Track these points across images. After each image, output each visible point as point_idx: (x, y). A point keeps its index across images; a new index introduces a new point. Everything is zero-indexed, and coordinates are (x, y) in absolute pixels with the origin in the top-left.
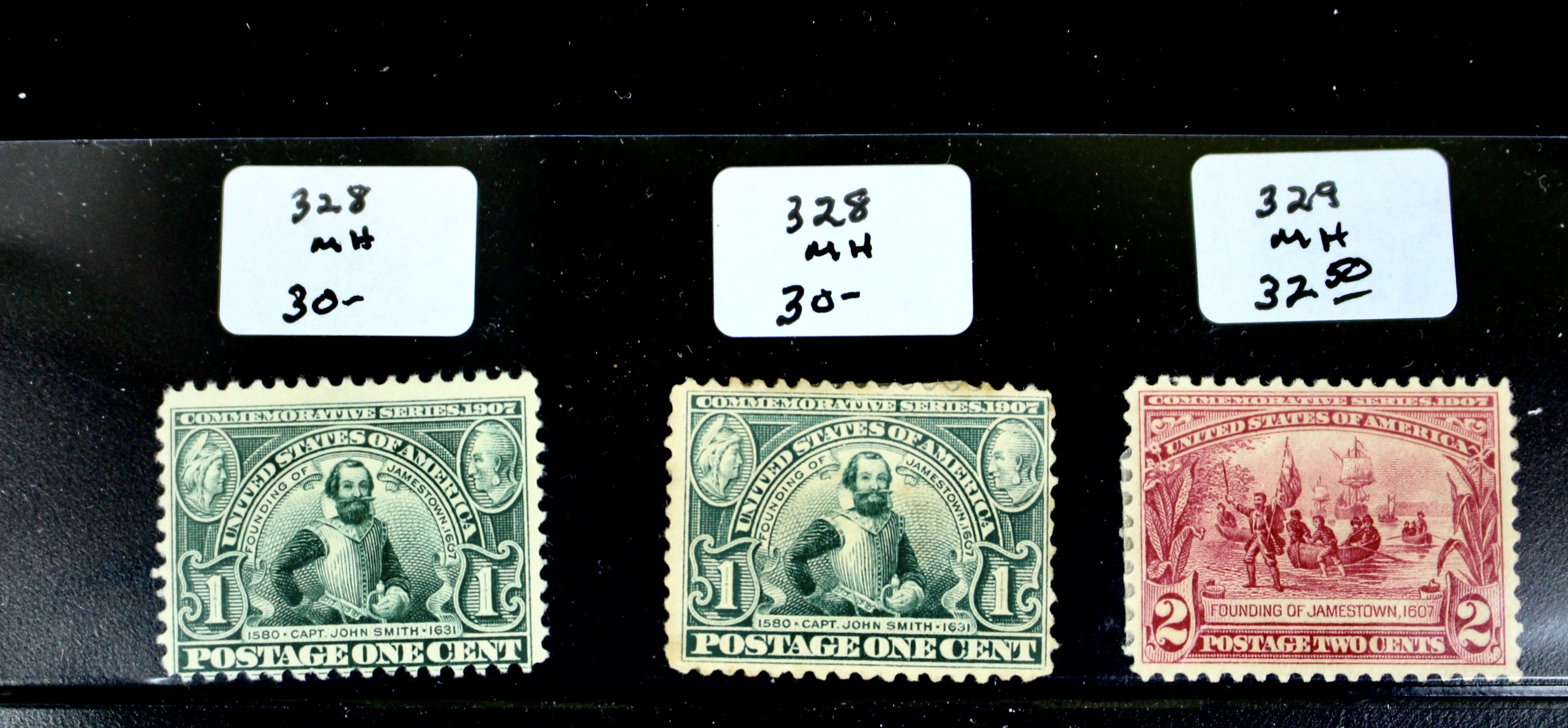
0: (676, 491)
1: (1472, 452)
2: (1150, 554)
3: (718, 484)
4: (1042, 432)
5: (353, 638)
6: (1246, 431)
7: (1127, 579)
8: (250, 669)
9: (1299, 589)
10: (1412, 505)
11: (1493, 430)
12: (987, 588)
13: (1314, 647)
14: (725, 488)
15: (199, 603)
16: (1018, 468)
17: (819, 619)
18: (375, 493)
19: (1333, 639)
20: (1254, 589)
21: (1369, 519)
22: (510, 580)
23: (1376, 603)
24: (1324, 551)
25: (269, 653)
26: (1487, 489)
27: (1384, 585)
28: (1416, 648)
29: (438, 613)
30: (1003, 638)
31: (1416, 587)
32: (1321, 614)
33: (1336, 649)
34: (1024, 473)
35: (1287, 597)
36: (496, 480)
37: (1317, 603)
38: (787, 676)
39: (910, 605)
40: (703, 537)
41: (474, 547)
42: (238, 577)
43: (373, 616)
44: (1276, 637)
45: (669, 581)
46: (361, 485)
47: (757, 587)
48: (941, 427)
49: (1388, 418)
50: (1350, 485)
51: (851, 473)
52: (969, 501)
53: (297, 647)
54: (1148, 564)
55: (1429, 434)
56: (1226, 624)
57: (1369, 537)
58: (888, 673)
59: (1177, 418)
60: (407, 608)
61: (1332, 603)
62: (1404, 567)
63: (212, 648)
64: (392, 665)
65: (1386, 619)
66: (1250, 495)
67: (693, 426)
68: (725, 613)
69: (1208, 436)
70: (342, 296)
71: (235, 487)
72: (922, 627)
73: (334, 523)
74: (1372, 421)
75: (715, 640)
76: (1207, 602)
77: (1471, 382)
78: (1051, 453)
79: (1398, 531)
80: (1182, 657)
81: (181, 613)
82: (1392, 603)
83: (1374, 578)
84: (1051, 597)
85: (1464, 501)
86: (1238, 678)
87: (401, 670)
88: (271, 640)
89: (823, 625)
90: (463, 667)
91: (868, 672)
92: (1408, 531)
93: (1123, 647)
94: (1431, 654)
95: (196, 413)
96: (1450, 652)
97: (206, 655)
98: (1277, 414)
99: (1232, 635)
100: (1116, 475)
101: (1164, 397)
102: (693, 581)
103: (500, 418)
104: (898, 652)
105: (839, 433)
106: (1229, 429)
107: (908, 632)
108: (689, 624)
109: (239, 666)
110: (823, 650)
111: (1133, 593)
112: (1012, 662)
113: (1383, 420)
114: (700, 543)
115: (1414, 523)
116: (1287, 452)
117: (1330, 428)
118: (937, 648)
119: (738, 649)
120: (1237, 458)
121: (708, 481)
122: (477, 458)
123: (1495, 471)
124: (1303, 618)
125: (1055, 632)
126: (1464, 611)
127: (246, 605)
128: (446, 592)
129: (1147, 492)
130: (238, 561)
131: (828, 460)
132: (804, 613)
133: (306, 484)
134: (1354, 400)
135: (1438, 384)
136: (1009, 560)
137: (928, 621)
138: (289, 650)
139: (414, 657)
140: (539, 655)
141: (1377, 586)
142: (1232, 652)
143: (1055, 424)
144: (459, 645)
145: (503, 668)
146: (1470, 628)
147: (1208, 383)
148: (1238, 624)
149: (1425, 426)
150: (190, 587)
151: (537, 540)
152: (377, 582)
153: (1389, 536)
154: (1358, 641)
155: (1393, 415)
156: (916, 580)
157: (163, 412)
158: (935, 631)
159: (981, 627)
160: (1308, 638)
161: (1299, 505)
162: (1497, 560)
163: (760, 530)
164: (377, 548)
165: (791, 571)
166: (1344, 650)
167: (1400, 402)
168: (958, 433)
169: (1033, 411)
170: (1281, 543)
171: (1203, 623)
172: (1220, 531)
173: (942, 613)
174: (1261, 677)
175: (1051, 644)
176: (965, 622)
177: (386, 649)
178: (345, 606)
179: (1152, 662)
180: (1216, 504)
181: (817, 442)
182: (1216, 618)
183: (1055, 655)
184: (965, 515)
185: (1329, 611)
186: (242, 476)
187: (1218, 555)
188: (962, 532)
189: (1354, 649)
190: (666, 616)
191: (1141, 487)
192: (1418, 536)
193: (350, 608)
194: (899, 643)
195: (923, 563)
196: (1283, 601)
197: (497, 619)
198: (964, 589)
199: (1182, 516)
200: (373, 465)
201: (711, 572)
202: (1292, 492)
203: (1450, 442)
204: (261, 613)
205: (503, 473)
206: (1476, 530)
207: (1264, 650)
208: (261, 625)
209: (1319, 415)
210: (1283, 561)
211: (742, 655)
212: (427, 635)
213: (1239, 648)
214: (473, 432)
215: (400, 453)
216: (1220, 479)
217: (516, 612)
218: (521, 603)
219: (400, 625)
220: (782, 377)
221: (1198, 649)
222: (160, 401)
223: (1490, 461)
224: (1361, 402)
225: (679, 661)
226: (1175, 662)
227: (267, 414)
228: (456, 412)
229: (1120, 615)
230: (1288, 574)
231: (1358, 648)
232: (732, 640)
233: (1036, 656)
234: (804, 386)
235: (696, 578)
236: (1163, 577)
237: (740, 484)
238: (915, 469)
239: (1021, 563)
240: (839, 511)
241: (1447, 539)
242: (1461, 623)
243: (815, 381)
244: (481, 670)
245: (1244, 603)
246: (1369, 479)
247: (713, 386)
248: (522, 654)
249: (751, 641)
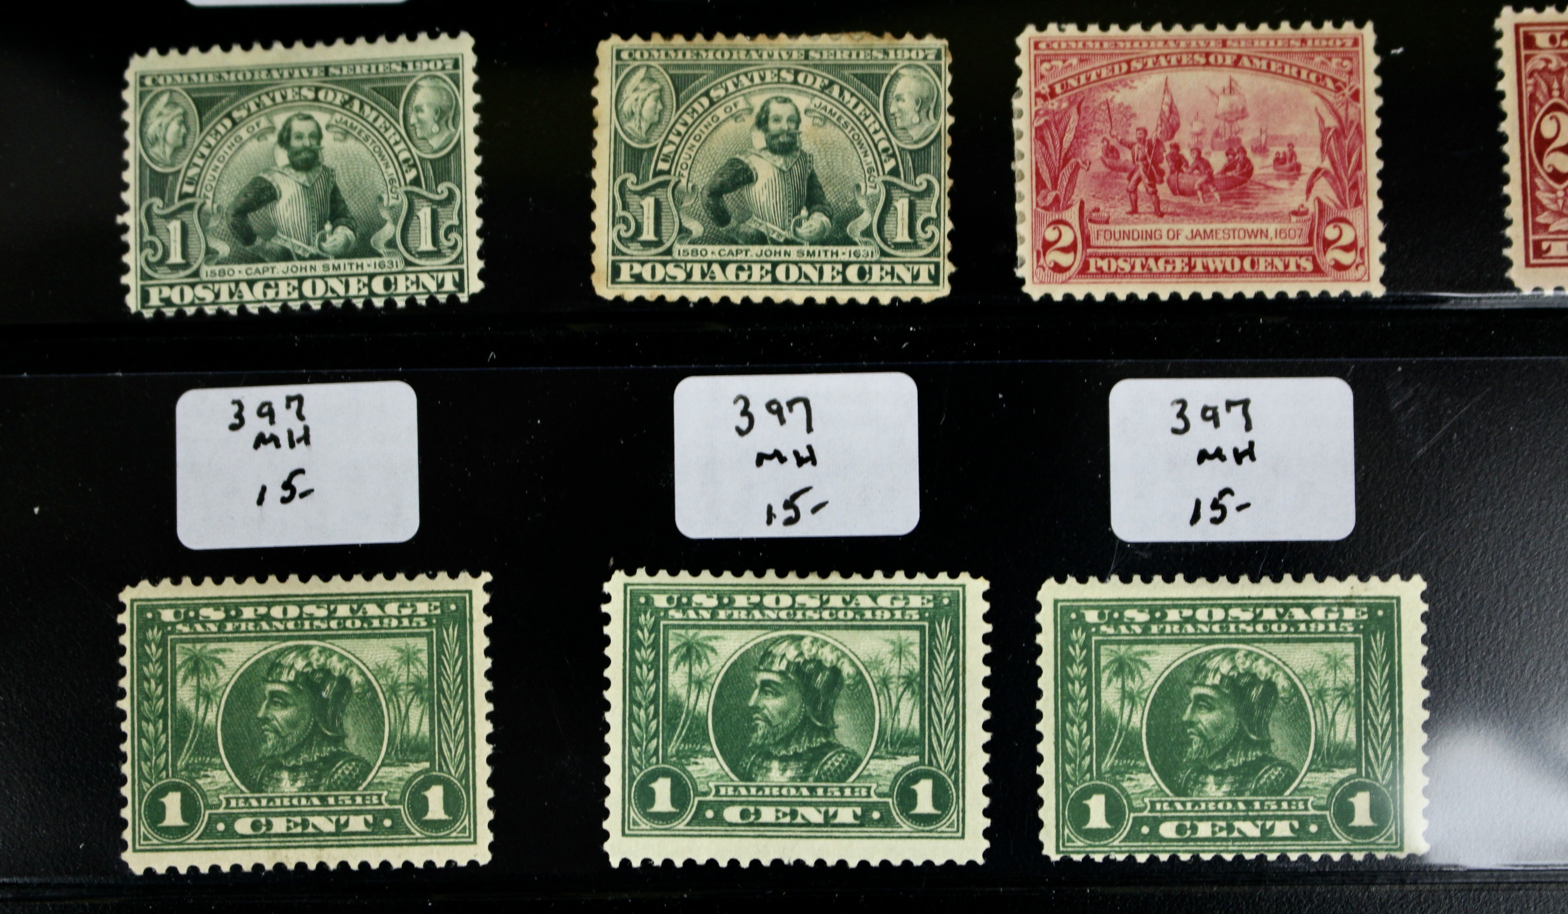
0: (602, 136)
1: (1338, 89)
2: (1040, 185)
3: (640, 128)
4: (939, 76)
5: (303, 274)
6: (1129, 71)
7: (1019, 207)
8: (207, 304)
9: (1178, 215)
10: (1283, 137)
11: (1358, 69)
12: (890, 219)
13: (1192, 268)
14: (647, 132)
15: (160, 246)
16: (917, 108)
17: (734, 248)
18: (324, 143)
19: (1210, 261)
20: (1136, 216)
21: (1243, 150)
22: (449, 219)
23: (1250, 226)
24: (1201, 180)
25: (224, 289)
26: (1352, 122)
27: (1257, 210)
28: (1286, 266)
29: (382, 250)
30: (904, 263)
31: (1286, 211)
32: (1198, 238)
33: (1212, 268)
34: (923, 113)
35: (1167, 222)
36: (435, 128)
37: (1195, 227)
38: (705, 301)
39: (818, 234)
40: (627, 175)
41: (416, 189)
42: (196, 221)
43: (321, 253)
44: (1157, 259)
45: (595, 217)
46: (311, 136)
47: (677, 220)
48: (846, 72)
49: (1260, 59)
50: (1226, 120)
51: (763, 116)
52: (873, 140)
53: (251, 283)
54: (1038, 193)
55: (1299, 73)
56: (1111, 247)
57: (1243, 167)
58: (798, 297)
59: (1064, 61)
60: (353, 244)
61: (1209, 227)
62: (1275, 193)
63: (171, 286)
64: (339, 297)
65: (1259, 241)
66: (1132, 130)
67: (617, 77)
68: (647, 244)
69: (1094, 77)
71: (194, 141)
72: (829, 254)
73: (286, 171)
74: (1245, 61)
75: (637, 268)
76: (1093, 228)
77: (1338, 25)
78: (948, 95)
79: (1270, 160)
80: (1070, 278)
81: (144, 254)
82: (1264, 226)
83: (1247, 204)
84: (949, 226)
85: (1331, 133)
86: (1122, 296)
87: (348, 303)
88: (227, 277)
89: (737, 253)
90: (405, 298)
91: (779, 296)
92: (1279, 161)
93: (1015, 270)
94: (1300, 272)
95: (159, 76)
96: (1318, 270)
97: (166, 292)
98: (1158, 56)
99: (1117, 257)
100: (1008, 114)
101: (1053, 42)
102: (617, 215)
103: (439, 74)
104: (807, 277)
105: (752, 80)
106: (1113, 70)
107: (816, 258)
108: (613, 254)
109: (197, 301)
110: (737, 276)
111: (1023, 220)
112: (912, 284)
113: (1256, 61)
114: (624, 182)
115: (1284, 153)
116: (1166, 90)
117: (1207, 68)
118: (843, 273)
119: (659, 276)
120: (1120, 97)
121: (631, 125)
122: (419, 109)
123: (1361, 105)
124: (1182, 241)
125: (952, 257)
126: (1331, 233)
127: (203, 246)
128: (389, 230)
129: (1037, 129)
130: (197, 207)
131: (742, 105)
132: (720, 243)
133: (260, 136)
134: (1229, 43)
135: (1307, 27)
136: (910, 192)
137: (835, 249)
138: (244, 287)
139: (359, 290)
140: (476, 286)
141: (1250, 211)
142: (1116, 273)
143: (952, 68)
144: (401, 279)
145: (442, 298)
146: (1337, 248)
147: (1093, 30)
148: (1121, 248)
149: (1296, 66)
150: (152, 231)
151: (474, 181)
152: (325, 222)
153: (1262, 166)
154: (1233, 262)
155: (1265, 55)
156: (824, 212)
157: (130, 75)
158: (841, 258)
159: (883, 253)
160: (1186, 260)
161: (1178, 138)
162: (1361, 186)
163: (679, 168)
164: (326, 192)
165: (708, 205)
166: (1220, 269)
167: (1272, 43)
168: (862, 78)
169: (931, 57)
170: (1161, 173)
171: (1089, 246)
172: (1104, 162)
173: (848, 241)
174: (1143, 296)
175: (949, 268)
176: (869, 249)
177: (335, 283)
178: (295, 244)
179: (1042, 282)
180: (1101, 138)
181: (731, 88)
182: (1101, 242)
183: (952, 278)
184: (869, 152)
185: (1206, 235)
186: (201, 130)
187: (1102, 185)
188: (866, 168)
189: (1229, 268)
190: (592, 247)
191: (1032, 124)
192: (1288, 165)
193: (300, 247)
194: (808, 269)
195: (830, 197)
196: (1163, 226)
197: (437, 254)
198: (868, 219)
199: (1069, 150)
200: (323, 119)
201: (634, 206)
202: (1171, 126)
203: (1318, 79)
204: (217, 253)
205: (443, 122)
206: (1342, 158)
207: (1145, 270)
208: (218, 263)
209: (1197, 57)
211: (663, 282)
212: (371, 270)
213: (1122, 269)
214: (415, 87)
215: (348, 106)
216: (1103, 115)
217: (454, 247)
218: (459, 238)
219: (347, 261)
220: (700, 32)
221: (1084, 270)
222: (126, 65)
223: (1356, 96)
224: (1235, 44)
225: (605, 290)
226: (1063, 282)
227: (225, 76)
228: (399, 68)
229: (1012, 240)
230: (1168, 202)
231: (1233, 267)
232: (653, 269)
233: (935, 279)
234: (720, 39)
235: (620, 212)
236: (1051, 205)
237: (661, 128)
238: (823, 112)
239: (921, 195)
240: (752, 151)
241: (1315, 167)
242: (1327, 244)
243: (730, 35)
244: (422, 300)
245: (1127, 228)
246: (1243, 114)
247: (636, 41)
248: (460, 285)
249: (671, 269)
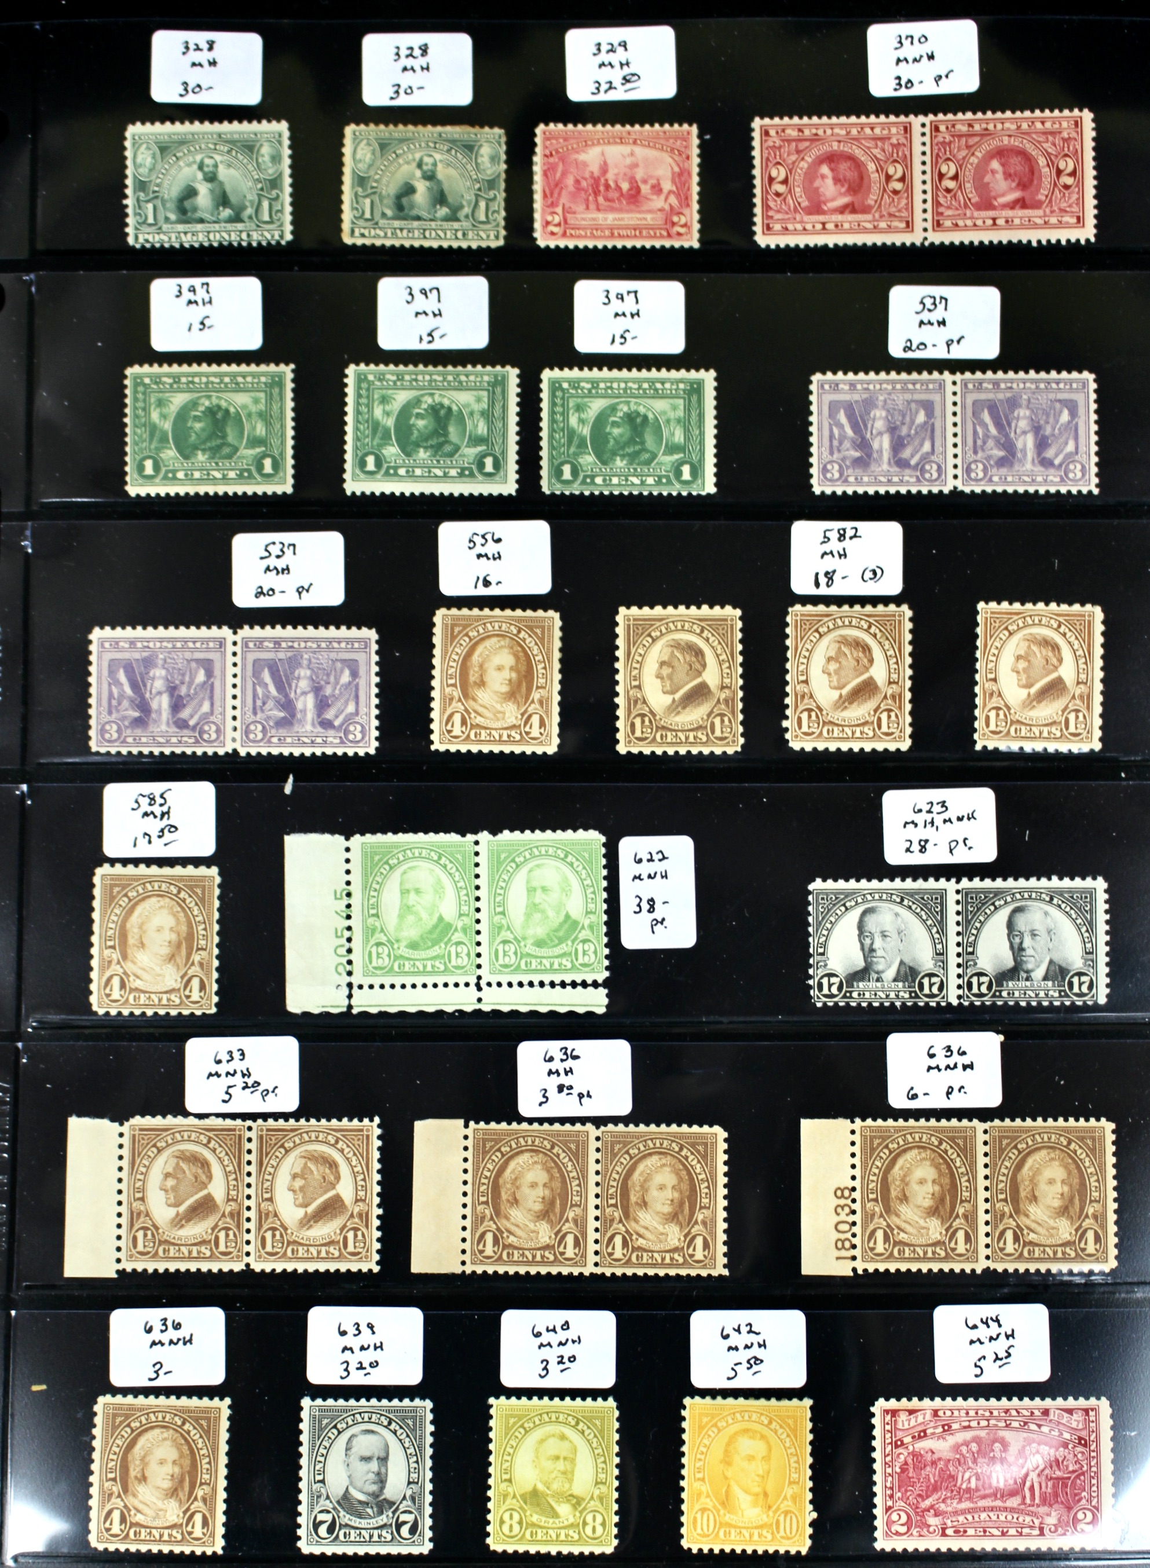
0: (347, 171)
1: (680, 154)
2: (545, 196)
3: (364, 167)
6: (586, 146)
7: (535, 206)
8: (165, 243)
9: (607, 210)
10: (654, 176)
11: (689, 145)
12: (477, 210)
13: (613, 234)
14: (367, 168)
15: (143, 215)
16: (490, 161)
18: (219, 169)
19: (621, 232)
20: (588, 210)
21: (637, 182)
22: (277, 206)
23: (639, 216)
24: (617, 195)
25: (173, 236)
26: (686, 169)
28: (655, 234)
29: (246, 219)
30: (483, 231)
31: (656, 209)
32: (616, 221)
33: (622, 235)
34: (493, 163)
35: (602, 214)
36: (270, 165)
37: (614, 216)
38: (393, 246)
39: (444, 216)
40: (358, 188)
41: (262, 193)
42: (160, 204)
43: (218, 220)
44: (597, 230)
45: (343, 207)
46: (213, 166)
47: (380, 209)
48: (458, 144)
49: (645, 140)
51: (420, 163)
53: (186, 233)
54: (544, 200)
55: (663, 147)
56: (576, 225)
57: (636, 189)
58: (435, 245)
59: (557, 139)
60: (232, 217)
61: (621, 216)
62: (650, 201)
63: (149, 234)
64: (226, 241)
65: (643, 222)
66: (587, 172)
67: (354, 143)
68: (367, 220)
69: (570, 148)
70: (204, 86)
71: (159, 166)
73: (202, 182)
74: (638, 142)
75: (362, 231)
76: (569, 216)
77: (681, 125)
80: (558, 238)
81: (136, 219)
82: (646, 216)
84: (504, 214)
85: (676, 174)
86: (581, 247)
87: (230, 244)
88: (174, 230)
90: (256, 242)
91: (427, 244)
92: (653, 187)
93: (533, 235)
94: (662, 237)
96: (669, 236)
97: (146, 236)
98: (599, 139)
99: (579, 229)
100: (530, 163)
101: (552, 131)
102: (353, 207)
103: (272, 139)
104: (439, 236)
106: (579, 145)
108: (351, 224)
109: (161, 241)
110: (408, 235)
111: (537, 211)
112: (487, 240)
113: (643, 141)
114: (356, 192)
115: (655, 183)
116: (603, 154)
117: (621, 145)
118: (456, 234)
119: (372, 234)
120: (582, 157)
121: (360, 166)
122: (263, 156)
123: (690, 162)
124: (608, 222)
125: (506, 228)
126: (675, 219)
127: (164, 216)
129: (544, 171)
130: (160, 197)
133: (189, 165)
134: (631, 133)
135: (667, 126)
136: (486, 199)
138: (182, 235)
139: (236, 238)
140: (289, 237)
142: (579, 236)
143: (506, 143)
144: (255, 233)
145: (273, 243)
146: (678, 226)
147: (570, 126)
148: (581, 225)
149: (661, 144)
150: (140, 207)
151: (288, 190)
152: (220, 206)
153: (645, 189)
154: (631, 232)
155: (647, 139)
156: (447, 206)
157: (127, 135)
159: (474, 226)
160: (610, 231)
161: (608, 176)
162: (690, 198)
163: (382, 186)
164: (220, 192)
165: (395, 202)
166: (625, 236)
167: (651, 133)
168: (466, 146)
170: (600, 192)
171: (567, 224)
172: (574, 186)
173: (458, 220)
174: (591, 246)
175: (503, 233)
176: (468, 224)
177: (224, 235)
178: (206, 216)
179: (545, 240)
180: (573, 175)
181: (406, 150)
182: (572, 222)
183: (505, 238)
184: (468, 180)
185: (619, 219)
187: (573, 196)
188: (466, 187)
189: (629, 235)
190: (342, 221)
191: (541, 168)
192: (657, 189)
193: (208, 217)
195: (450, 200)
196: (600, 216)
197: (271, 222)
198: (467, 210)
199: (558, 180)
200: (218, 158)
201: (361, 203)
202: (605, 171)
203: (671, 150)
205: (274, 162)
206: (682, 186)
207: (592, 236)
208: (170, 224)
209: (617, 139)
210: (601, 199)
211: (374, 237)
213: (582, 234)
214: (261, 145)
215: (230, 153)
216: (574, 165)
217: (279, 220)
218: (281, 216)
220: (391, 123)
221: (564, 234)
222: (126, 129)
223: (688, 158)
224: (634, 134)
225: (347, 240)
226: (555, 240)
227: (172, 136)
228: (253, 136)
229: (532, 221)
230: (603, 204)
231: (631, 234)
232: (370, 231)
233: (497, 237)
234: (401, 127)
235: (355, 205)
236: (550, 205)
237: (373, 167)
239: (491, 200)
240: (415, 178)
241: (669, 189)
242: (673, 224)
243: (405, 125)
244: (264, 243)
245: (584, 216)
246: (636, 165)
247: (362, 127)
248: (282, 237)
249: (378, 232)
